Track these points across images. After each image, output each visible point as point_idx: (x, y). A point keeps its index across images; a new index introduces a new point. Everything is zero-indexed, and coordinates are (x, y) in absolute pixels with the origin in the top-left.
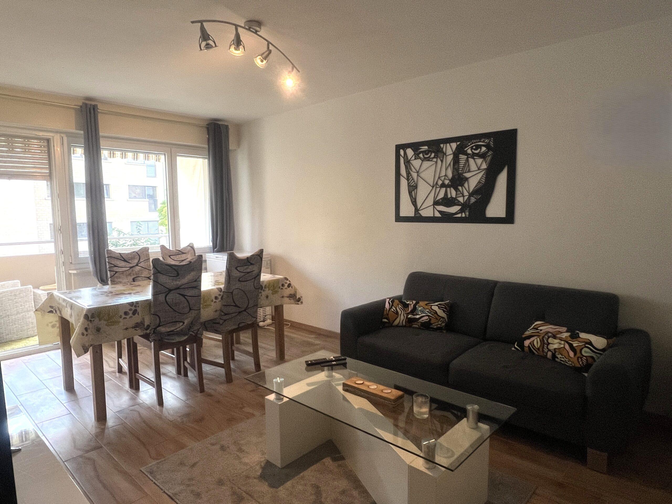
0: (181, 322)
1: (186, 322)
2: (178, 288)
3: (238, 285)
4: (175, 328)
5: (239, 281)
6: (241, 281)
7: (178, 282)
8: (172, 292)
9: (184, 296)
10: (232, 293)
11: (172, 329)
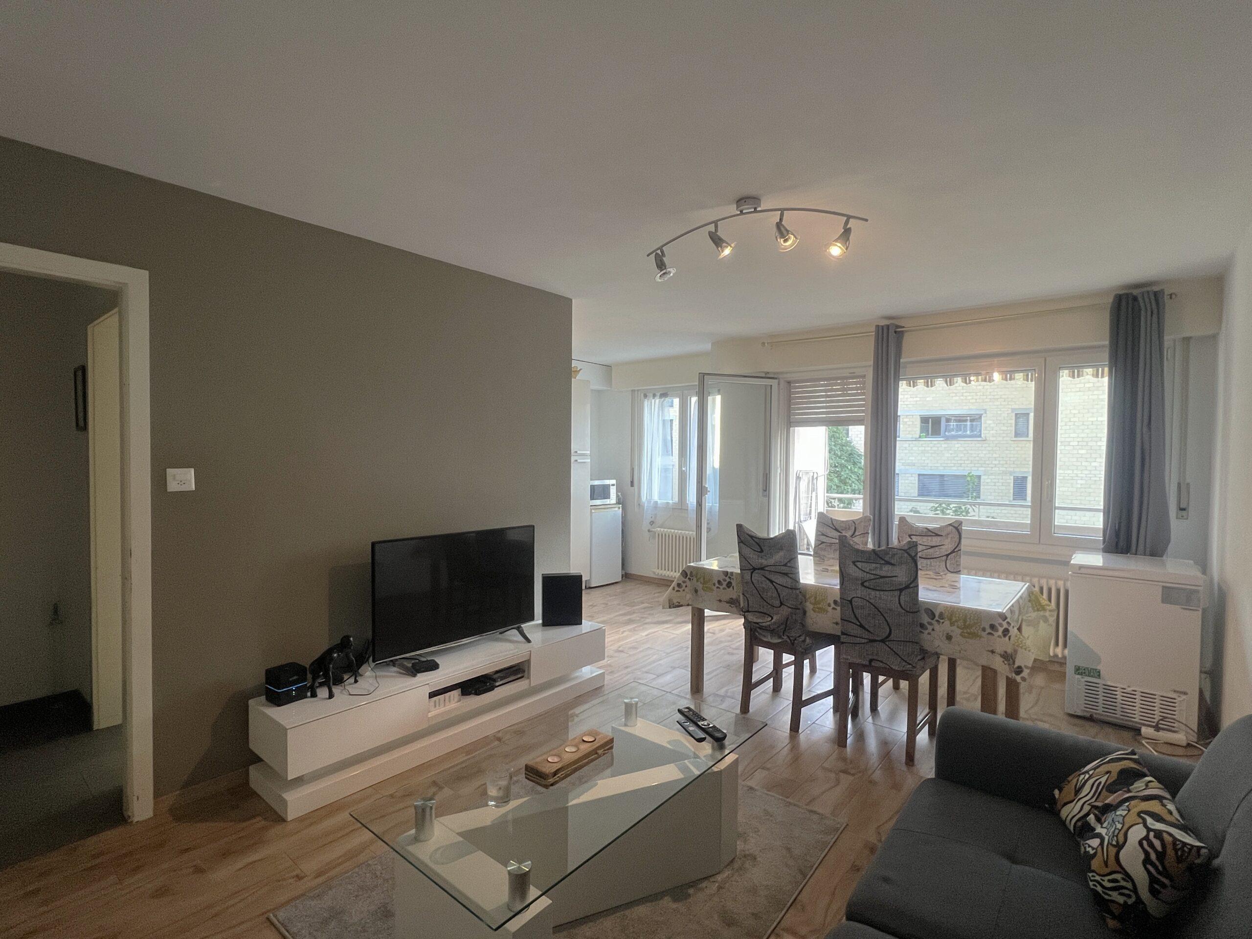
0: (771, 616)
1: (775, 618)
2: (762, 569)
3: (860, 592)
4: (762, 621)
5: (862, 584)
6: (866, 587)
7: (763, 561)
8: (756, 571)
9: (772, 582)
10: (851, 601)
11: (759, 621)
